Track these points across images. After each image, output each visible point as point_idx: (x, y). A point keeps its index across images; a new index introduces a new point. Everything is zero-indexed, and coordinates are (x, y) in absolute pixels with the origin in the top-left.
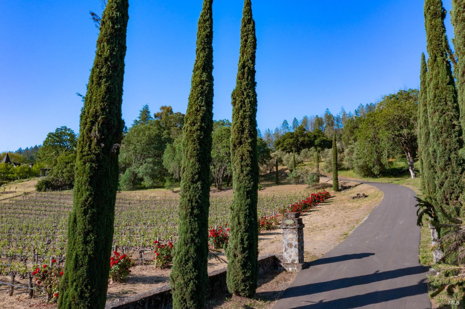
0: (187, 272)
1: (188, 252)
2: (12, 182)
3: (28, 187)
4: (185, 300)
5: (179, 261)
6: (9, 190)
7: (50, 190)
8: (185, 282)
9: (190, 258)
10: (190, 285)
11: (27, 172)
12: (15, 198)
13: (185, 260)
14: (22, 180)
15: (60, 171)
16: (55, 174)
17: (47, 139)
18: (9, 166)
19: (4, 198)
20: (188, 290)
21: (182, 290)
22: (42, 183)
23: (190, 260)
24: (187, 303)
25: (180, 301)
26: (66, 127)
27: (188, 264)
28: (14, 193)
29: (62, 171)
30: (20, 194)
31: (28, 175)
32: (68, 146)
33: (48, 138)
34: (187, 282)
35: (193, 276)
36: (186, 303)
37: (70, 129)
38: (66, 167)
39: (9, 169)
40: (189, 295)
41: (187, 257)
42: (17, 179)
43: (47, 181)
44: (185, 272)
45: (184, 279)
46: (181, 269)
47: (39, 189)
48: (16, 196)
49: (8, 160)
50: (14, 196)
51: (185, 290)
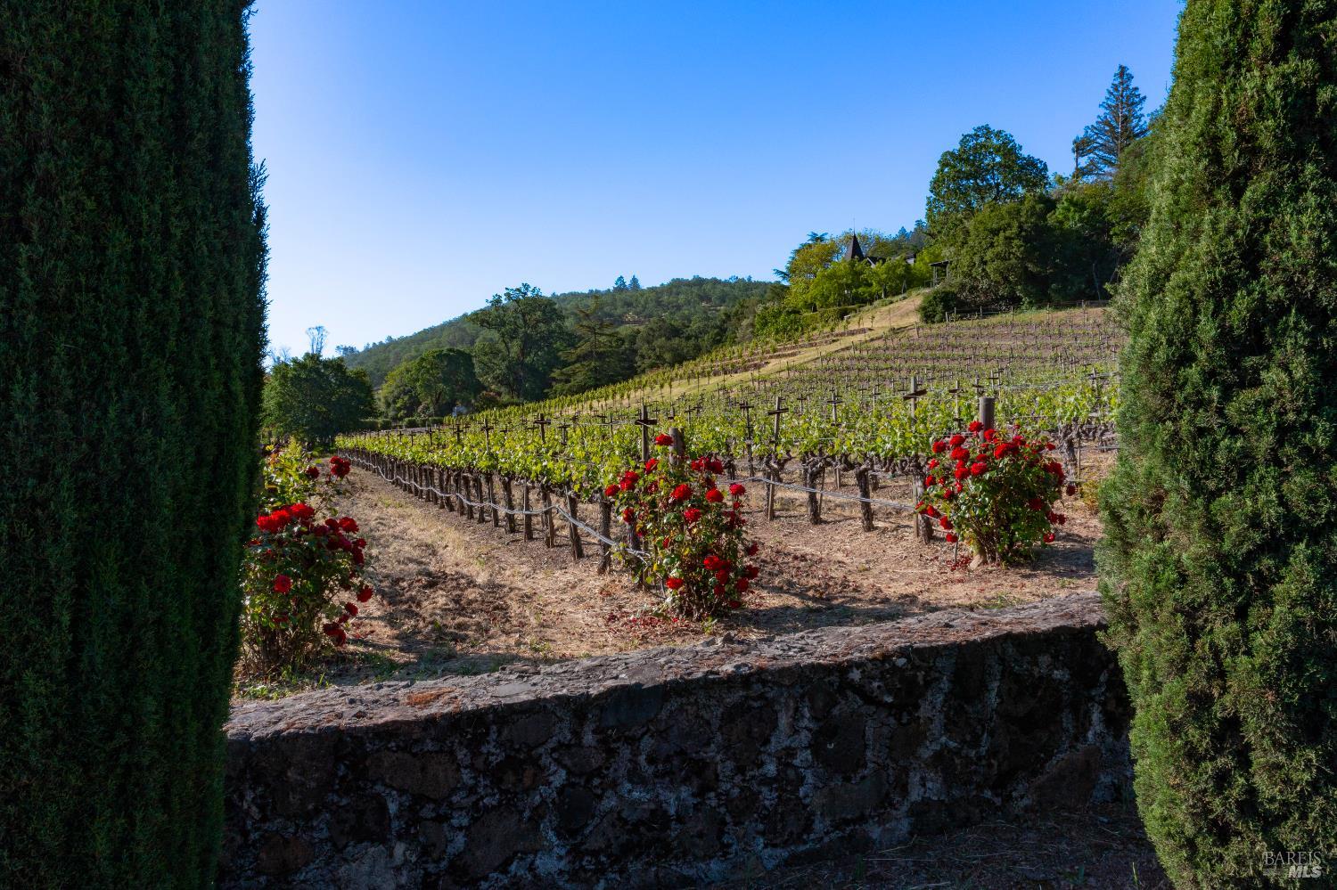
0: (1247, 453)
1: (1252, 254)
2: (868, 307)
3: (902, 316)
4: (1233, 724)
5: (1161, 355)
6: (856, 327)
7: (954, 315)
8: (1222, 558)
9: (1282, 310)
10: (1278, 588)
11: (901, 278)
12: (870, 344)
13: (1224, 337)
14: (889, 299)
15: (976, 259)
16: (965, 269)
17: (938, 172)
18: (858, 266)
19: (843, 347)
20: (1259, 639)
21: (1194, 633)
22: (935, 298)
23: (1279, 336)
24: (1258, 758)
25: (1176, 729)
26: (987, 128)
27: (1257, 383)
28: (869, 332)
29: (982, 258)
30: (880, 333)
31: (905, 282)
32: (998, 185)
33: (942, 170)
34: (1251, 557)
35: (1312, 499)
36: (1244, 763)
37: (1000, 132)
38: (992, 245)
39: (858, 274)
40: (1273, 684)
41: (1242, 304)
42: (880, 298)
43: (947, 294)
44: (1221, 457)
45: (1213, 529)
46: (1184, 424)
47: (928, 315)
48: (872, 340)
49: (856, 250)
50: (868, 339)
51: (1222, 630)
